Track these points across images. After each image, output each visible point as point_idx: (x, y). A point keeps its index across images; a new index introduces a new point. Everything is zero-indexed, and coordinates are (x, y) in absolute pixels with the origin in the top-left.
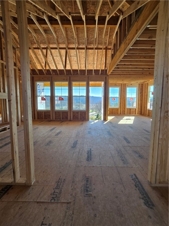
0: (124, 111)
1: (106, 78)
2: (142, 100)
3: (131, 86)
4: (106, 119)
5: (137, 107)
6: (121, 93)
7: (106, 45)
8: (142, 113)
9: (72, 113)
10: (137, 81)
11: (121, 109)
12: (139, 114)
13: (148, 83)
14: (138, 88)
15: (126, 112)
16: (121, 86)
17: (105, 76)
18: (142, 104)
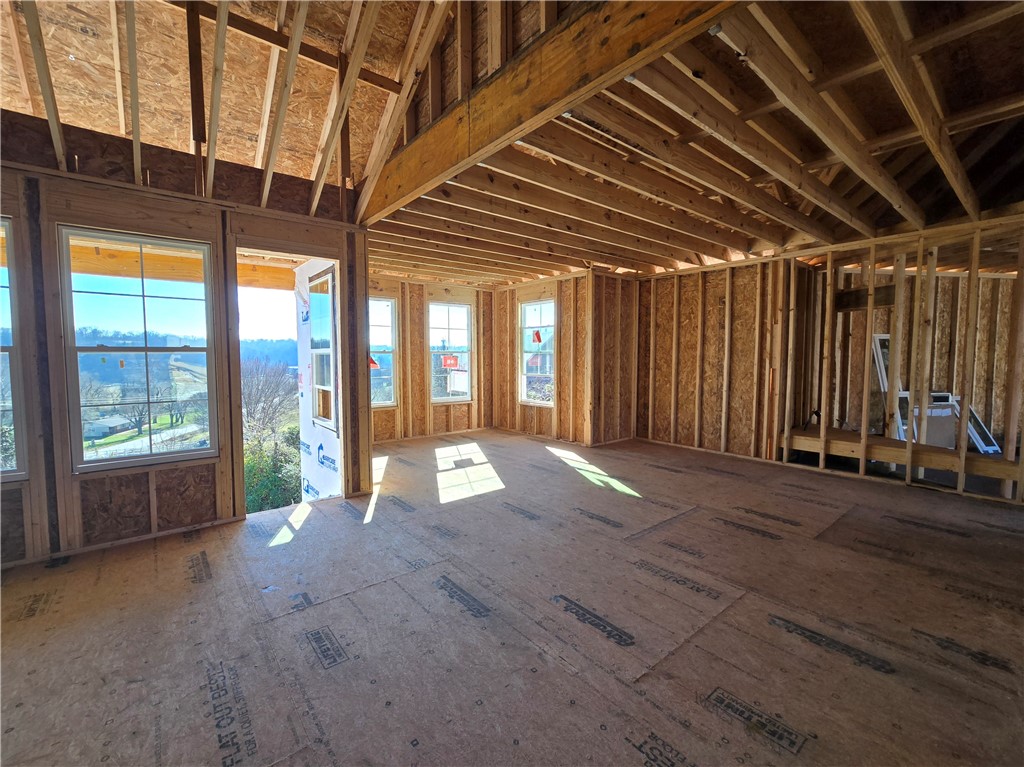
0: (423, 420)
1: (351, 238)
2: (491, 365)
3: (447, 296)
4: (363, 485)
5: (475, 397)
6: (404, 331)
7: (341, 41)
8: (496, 422)
9: (77, 492)
10: (471, 278)
11: (406, 410)
12: (483, 428)
13: (513, 292)
14: (474, 309)
15: (430, 425)
16: (403, 293)
17: (346, 227)
18: (490, 381)
